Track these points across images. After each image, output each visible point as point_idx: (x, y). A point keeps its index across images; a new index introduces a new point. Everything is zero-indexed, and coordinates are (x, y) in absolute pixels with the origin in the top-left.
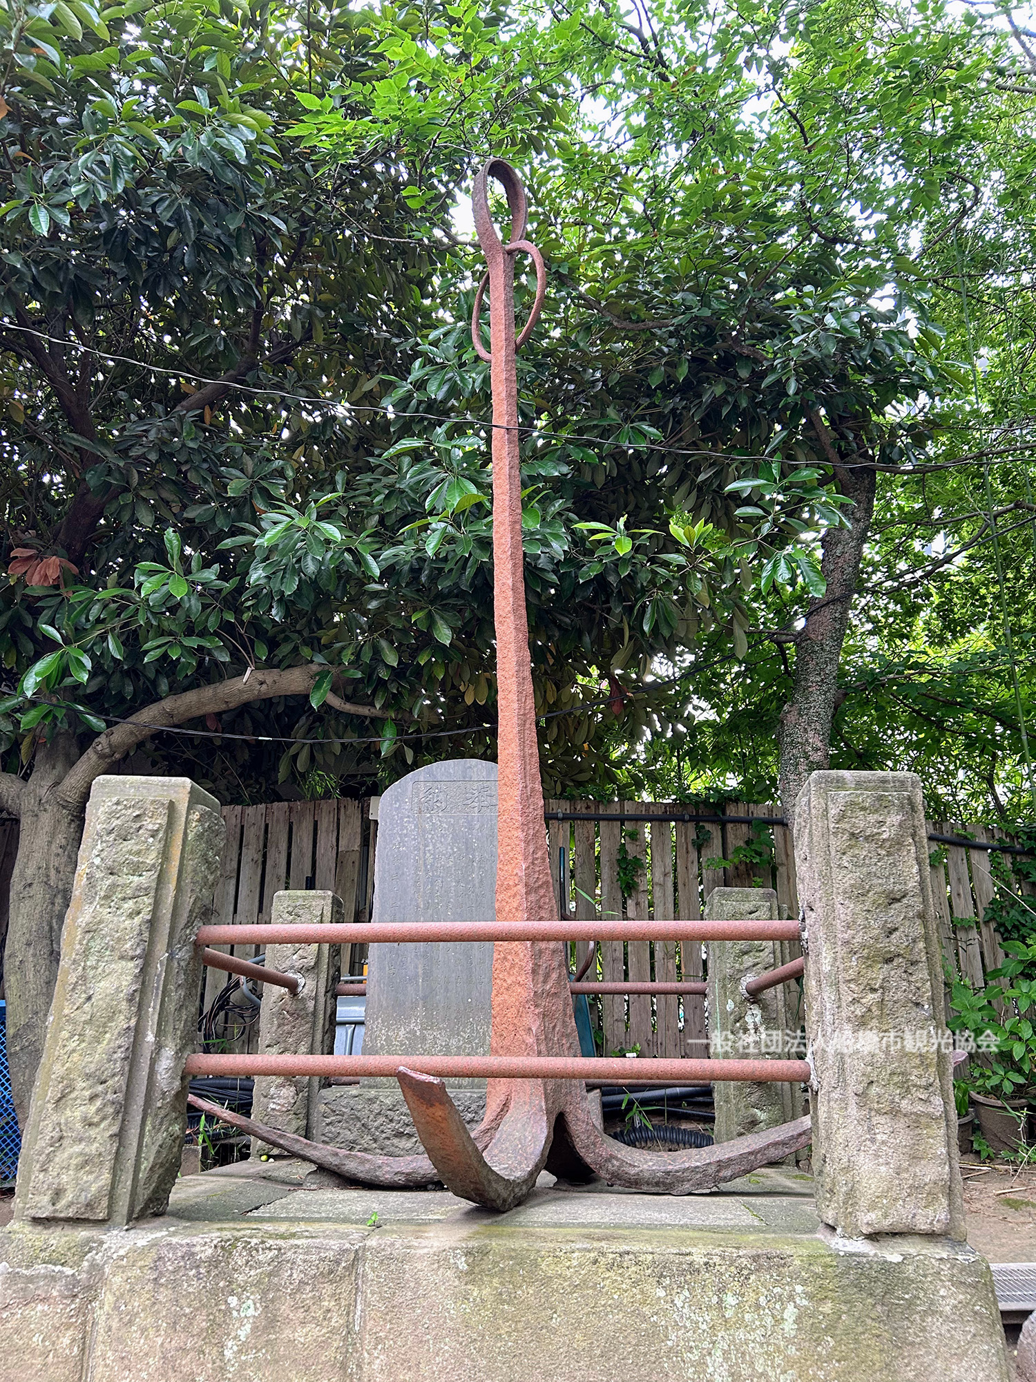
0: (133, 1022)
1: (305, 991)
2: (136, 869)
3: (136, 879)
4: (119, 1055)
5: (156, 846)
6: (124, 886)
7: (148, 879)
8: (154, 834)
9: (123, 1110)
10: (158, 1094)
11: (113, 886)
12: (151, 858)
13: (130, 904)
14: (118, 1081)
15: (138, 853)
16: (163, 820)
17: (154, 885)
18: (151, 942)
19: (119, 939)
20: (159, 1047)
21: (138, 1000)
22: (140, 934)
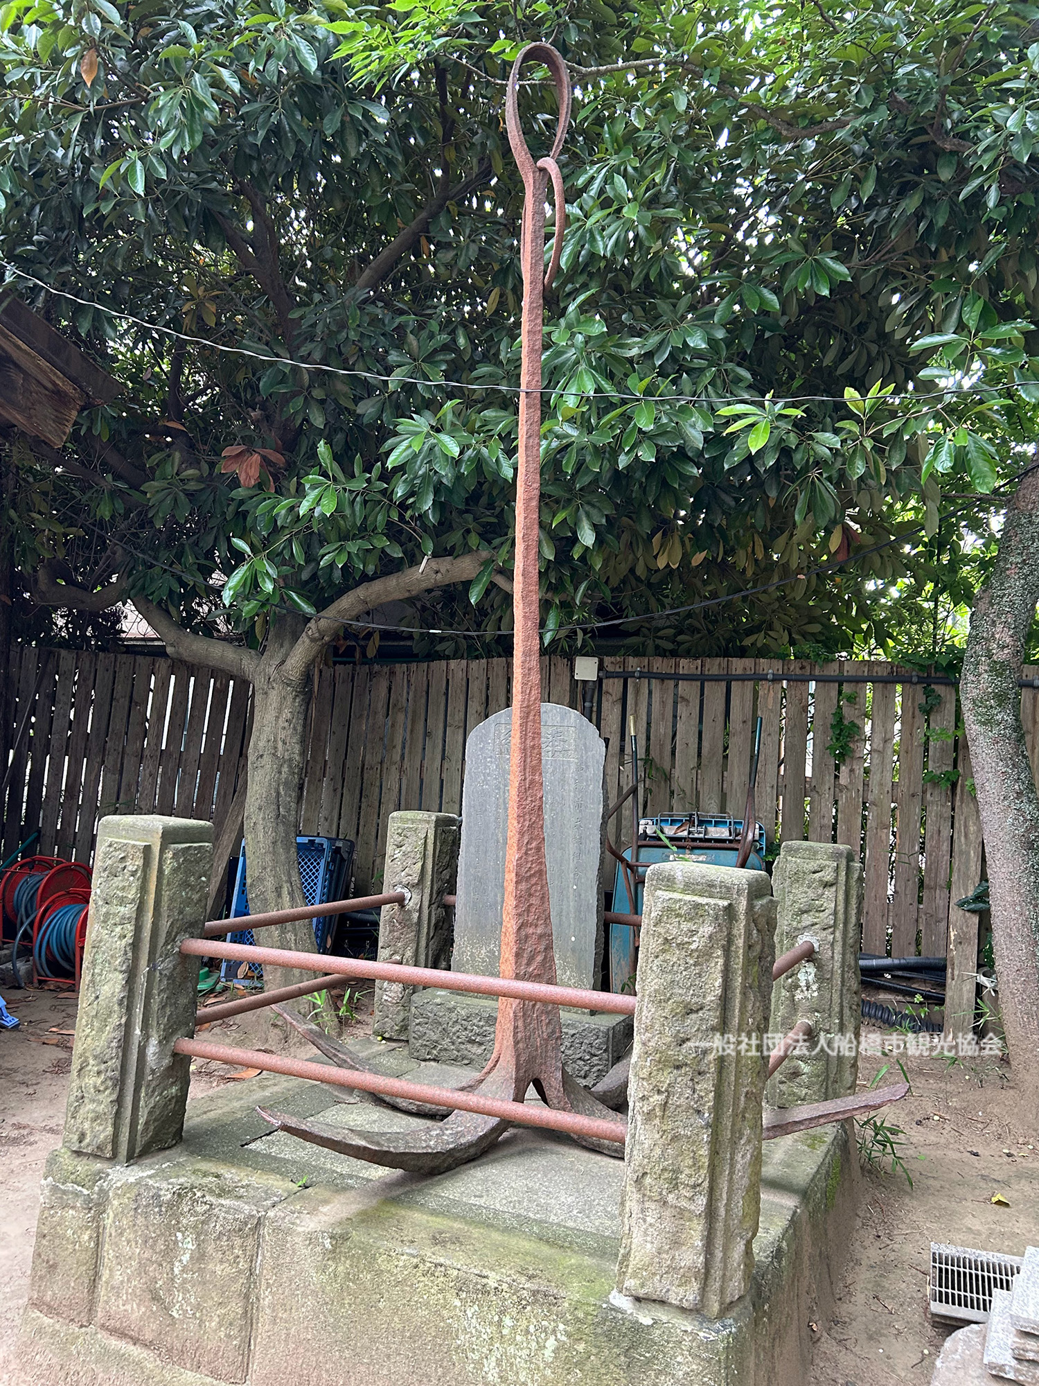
0: (123, 1020)
1: (411, 904)
2: (122, 901)
3: (122, 909)
4: (114, 1044)
5: (136, 884)
6: (115, 915)
7: (128, 910)
8: (133, 874)
9: (120, 1083)
10: (148, 1071)
11: (107, 914)
12: (132, 894)
13: (118, 929)
14: (115, 1063)
15: (123, 889)
16: (140, 862)
17: (134, 915)
18: (136, 959)
19: (112, 956)
20: (146, 1036)
21: (128, 1003)
22: (126, 954)
